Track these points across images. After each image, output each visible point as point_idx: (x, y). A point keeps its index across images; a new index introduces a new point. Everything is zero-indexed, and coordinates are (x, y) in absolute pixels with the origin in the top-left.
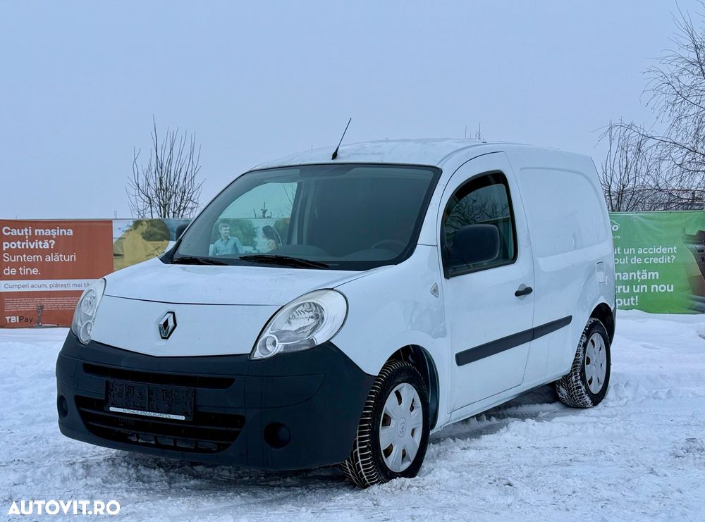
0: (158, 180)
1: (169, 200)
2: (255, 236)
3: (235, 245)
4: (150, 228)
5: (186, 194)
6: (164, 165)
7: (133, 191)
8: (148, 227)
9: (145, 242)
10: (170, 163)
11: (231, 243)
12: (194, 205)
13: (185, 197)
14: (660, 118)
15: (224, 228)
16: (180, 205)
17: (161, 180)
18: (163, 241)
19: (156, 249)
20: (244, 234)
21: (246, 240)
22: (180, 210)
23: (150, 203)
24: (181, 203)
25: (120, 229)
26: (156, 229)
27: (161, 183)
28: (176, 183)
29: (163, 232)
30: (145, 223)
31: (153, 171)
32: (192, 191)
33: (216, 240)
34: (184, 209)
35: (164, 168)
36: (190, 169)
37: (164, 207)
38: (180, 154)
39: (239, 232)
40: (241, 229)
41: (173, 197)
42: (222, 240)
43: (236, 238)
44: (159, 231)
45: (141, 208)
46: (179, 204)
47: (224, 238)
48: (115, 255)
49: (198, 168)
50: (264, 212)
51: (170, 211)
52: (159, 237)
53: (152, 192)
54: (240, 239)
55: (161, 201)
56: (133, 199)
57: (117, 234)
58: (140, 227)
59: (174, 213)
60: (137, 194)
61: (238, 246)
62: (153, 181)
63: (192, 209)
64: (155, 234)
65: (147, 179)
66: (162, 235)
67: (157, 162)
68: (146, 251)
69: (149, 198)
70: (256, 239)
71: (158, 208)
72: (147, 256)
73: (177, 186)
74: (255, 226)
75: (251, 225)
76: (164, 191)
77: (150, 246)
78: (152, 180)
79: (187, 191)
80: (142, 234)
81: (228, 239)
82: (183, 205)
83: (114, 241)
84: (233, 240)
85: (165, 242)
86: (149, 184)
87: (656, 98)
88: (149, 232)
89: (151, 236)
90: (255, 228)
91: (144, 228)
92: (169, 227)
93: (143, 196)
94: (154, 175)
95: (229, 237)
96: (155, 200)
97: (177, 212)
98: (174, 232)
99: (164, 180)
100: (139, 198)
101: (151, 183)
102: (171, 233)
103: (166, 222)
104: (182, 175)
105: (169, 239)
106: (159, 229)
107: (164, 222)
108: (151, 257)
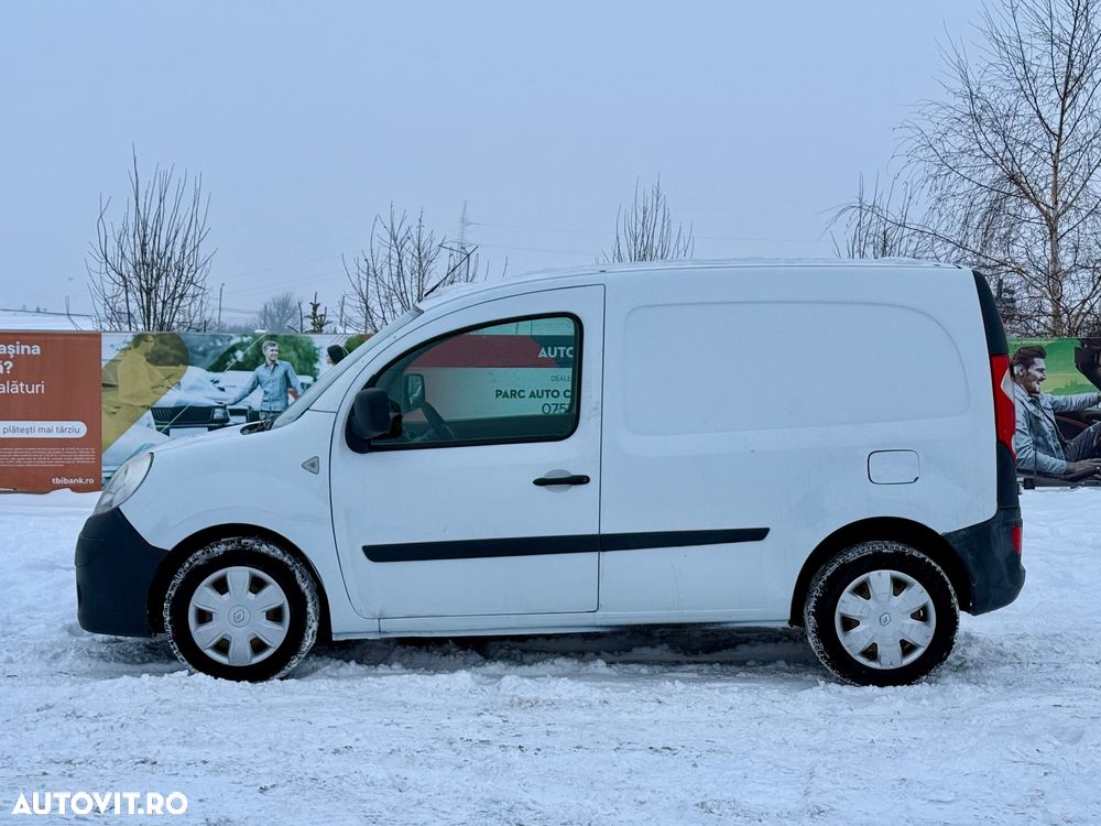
0: (139, 248)
1: (157, 282)
2: (317, 360)
3: (286, 374)
4: (159, 346)
5: (185, 273)
6: (150, 223)
8: (155, 344)
9: (152, 367)
10: (159, 222)
11: (279, 372)
12: (197, 291)
13: (184, 278)
14: (915, 198)
15: (270, 348)
16: (175, 291)
17: (143, 249)
18: (177, 365)
19: (168, 378)
20: (299, 357)
21: (302, 367)
22: (174, 299)
23: (126, 286)
24: (176, 287)
25: (112, 346)
26: (167, 348)
27: (144, 254)
28: (168, 254)
29: (178, 353)
30: (150, 339)
31: (131, 233)
32: (193, 268)
33: (257, 365)
34: (181, 296)
35: (149, 231)
36: (192, 232)
37: (147, 293)
38: (176, 208)
39: (293, 354)
40: (296, 349)
41: (163, 278)
42: (267, 365)
43: (287, 363)
44: (172, 352)
45: (109, 294)
46: (172, 288)
47: (269, 362)
48: (104, 385)
49: (205, 230)
50: (315, 307)
51: (158, 300)
52: (172, 359)
53: (127, 269)
54: (293, 365)
55: (144, 283)
56: (97, 278)
57: (107, 355)
58: (143, 343)
59: (164, 302)
60: (103, 270)
61: (289, 373)
62: (132, 250)
63: (194, 296)
64: (167, 354)
65: (120, 247)
66: (176, 357)
67: (137, 219)
68: (152, 379)
69: (124, 278)
70: (317, 366)
71: (138, 294)
72: (153, 388)
73: (170, 259)
74: (317, 345)
75: (310, 344)
76: (148, 266)
77: (158, 373)
78: (128, 248)
79: (187, 267)
80: (147, 355)
81: (276, 365)
82: (179, 290)
83: (104, 364)
84: (284, 365)
85: (181, 367)
86: (123, 255)
87: (909, 167)
89: (159, 358)
90: (315, 349)
91: (150, 346)
92: (188, 345)
93: (113, 273)
94: (132, 240)
95: (277, 362)
96: (134, 280)
97: (170, 301)
98: (196, 352)
99: (149, 248)
100: (106, 277)
101: (128, 255)
102: (190, 353)
103: (183, 338)
104: (179, 241)
105: (187, 364)
106: (172, 347)
107: (179, 338)
108: (159, 388)
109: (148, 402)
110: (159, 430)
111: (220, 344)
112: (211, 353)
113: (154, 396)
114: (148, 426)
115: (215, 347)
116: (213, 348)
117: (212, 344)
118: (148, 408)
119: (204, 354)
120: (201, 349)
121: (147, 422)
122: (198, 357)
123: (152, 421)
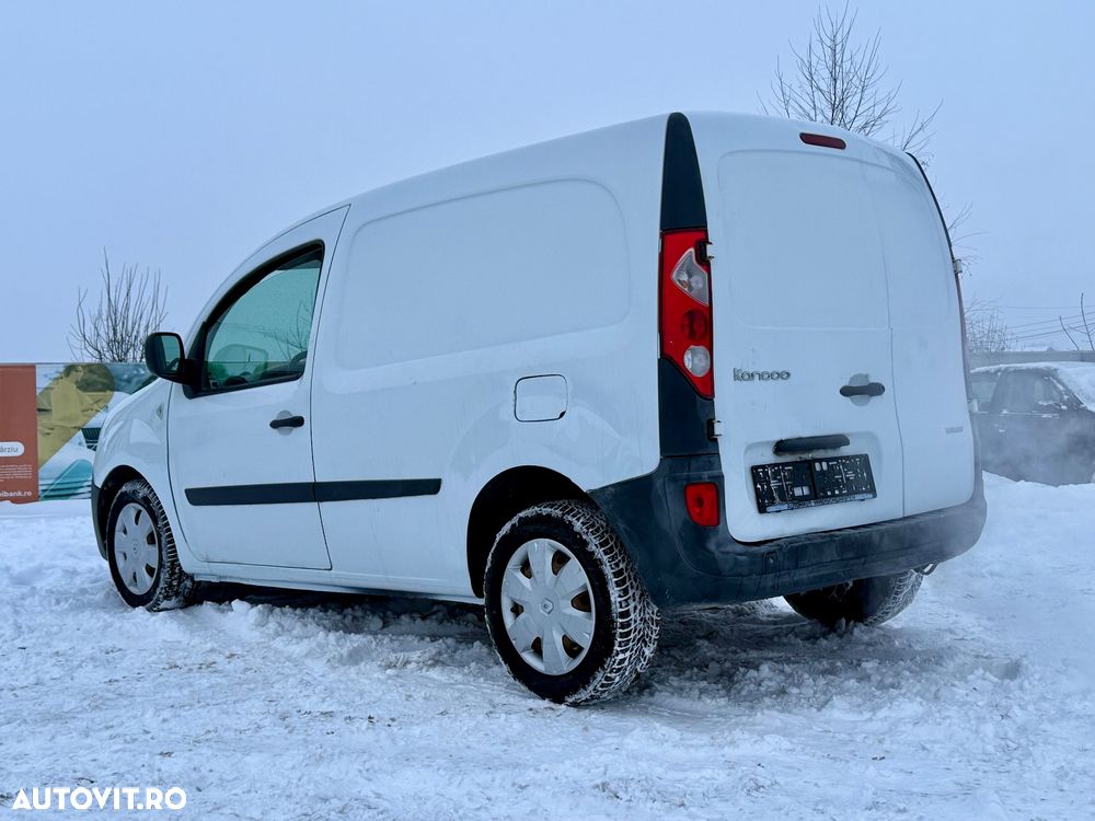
0: (111, 329)
1: (126, 354)
4: (88, 376)
6: (120, 310)
7: (78, 343)
8: (84, 374)
9: (82, 393)
10: (127, 309)
17: (115, 330)
18: (104, 391)
19: (97, 402)
23: (101, 359)
25: (45, 376)
26: (95, 377)
27: (115, 334)
28: (135, 333)
29: (105, 381)
30: (80, 368)
31: (104, 317)
35: (119, 314)
36: (153, 314)
38: (141, 296)
41: (131, 351)
44: (101, 380)
48: (39, 410)
49: (164, 314)
52: (100, 386)
53: (103, 345)
55: (115, 356)
56: (78, 354)
57: (42, 383)
58: (74, 373)
60: (84, 347)
62: (105, 330)
64: (95, 382)
65: (96, 328)
66: (102, 383)
67: (109, 306)
68: (82, 404)
69: (100, 352)
72: (83, 411)
73: (136, 337)
76: (119, 343)
77: (88, 398)
78: (102, 329)
80: (77, 383)
83: (38, 391)
85: (108, 392)
86: (98, 335)
88: (86, 380)
89: (88, 385)
91: (80, 375)
92: (114, 374)
93: (91, 350)
94: (105, 323)
96: (107, 354)
98: (121, 380)
99: (119, 329)
100: (85, 352)
101: (102, 333)
102: (116, 381)
103: (109, 367)
104: (144, 323)
105: (113, 390)
106: (100, 377)
107: (106, 368)
108: (89, 411)
109: (79, 424)
110: (89, 447)
111: (143, 372)
112: (135, 380)
113: (85, 419)
114: (80, 444)
115: (138, 375)
116: (136, 375)
117: (135, 372)
118: (79, 428)
119: (129, 381)
120: (126, 377)
121: (78, 441)
122: (123, 384)
123: (84, 440)
